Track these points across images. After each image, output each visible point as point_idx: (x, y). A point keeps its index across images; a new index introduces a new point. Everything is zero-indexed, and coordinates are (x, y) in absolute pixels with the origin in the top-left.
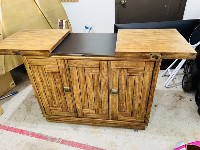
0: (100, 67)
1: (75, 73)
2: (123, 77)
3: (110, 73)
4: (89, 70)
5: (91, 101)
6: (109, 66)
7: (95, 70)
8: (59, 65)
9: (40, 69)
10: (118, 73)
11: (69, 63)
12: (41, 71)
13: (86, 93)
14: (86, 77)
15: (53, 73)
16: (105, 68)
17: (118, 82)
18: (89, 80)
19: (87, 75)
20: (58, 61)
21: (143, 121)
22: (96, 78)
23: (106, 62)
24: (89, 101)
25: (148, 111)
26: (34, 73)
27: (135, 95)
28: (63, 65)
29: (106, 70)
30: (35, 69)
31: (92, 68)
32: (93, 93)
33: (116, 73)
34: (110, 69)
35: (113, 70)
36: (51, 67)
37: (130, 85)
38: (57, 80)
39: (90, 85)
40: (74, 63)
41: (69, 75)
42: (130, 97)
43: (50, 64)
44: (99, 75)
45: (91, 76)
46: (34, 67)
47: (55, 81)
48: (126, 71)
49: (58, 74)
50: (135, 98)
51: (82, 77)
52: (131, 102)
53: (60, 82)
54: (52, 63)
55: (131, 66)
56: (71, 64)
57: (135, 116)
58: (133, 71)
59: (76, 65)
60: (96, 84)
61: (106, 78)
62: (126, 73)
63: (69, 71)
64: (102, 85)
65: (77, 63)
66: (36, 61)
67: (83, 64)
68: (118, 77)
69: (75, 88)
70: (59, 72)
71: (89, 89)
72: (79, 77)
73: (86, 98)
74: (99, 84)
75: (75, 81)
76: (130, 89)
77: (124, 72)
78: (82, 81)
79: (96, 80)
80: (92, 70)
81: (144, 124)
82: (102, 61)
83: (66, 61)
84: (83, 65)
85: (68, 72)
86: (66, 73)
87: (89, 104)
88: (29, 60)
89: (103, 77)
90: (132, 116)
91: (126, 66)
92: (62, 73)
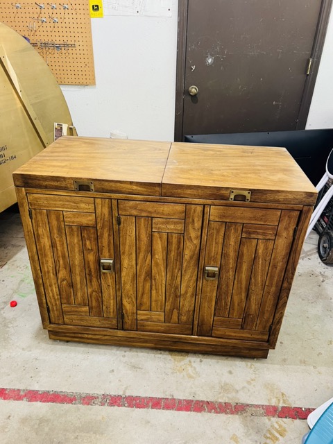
0: (186, 218)
1: (130, 231)
2: (232, 241)
3: (205, 231)
4: (163, 223)
5: (157, 293)
6: (206, 216)
7: (175, 223)
8: (99, 211)
9: (53, 217)
10: (222, 233)
11: (121, 206)
12: (54, 223)
13: (149, 275)
14: (154, 239)
15: (82, 228)
16: (196, 219)
17: (220, 251)
18: (159, 246)
19: (156, 234)
20: (98, 201)
21: (266, 337)
22: (174, 240)
23: (199, 209)
24: (154, 292)
25: (277, 316)
26: (38, 226)
27: (253, 280)
28: (106, 211)
29: (198, 224)
30: (42, 218)
31: (168, 219)
32: (163, 274)
33: (218, 232)
34: (206, 222)
35: (214, 225)
36: (79, 214)
37: (245, 258)
38: (88, 243)
39: (159, 256)
40: (130, 207)
41: (116, 235)
42: (244, 286)
43: (78, 208)
44: (182, 235)
45: (165, 236)
46: (41, 213)
47: (84, 245)
48: (240, 228)
49: (92, 231)
50: (253, 287)
51: (144, 237)
52: (244, 295)
53: (95, 248)
54: (83, 205)
55: (251, 219)
56: (125, 210)
57: (248, 327)
58: (255, 228)
59: (135, 212)
60: (173, 254)
61: (196, 242)
62: (239, 232)
63: (119, 223)
64: (187, 257)
65: (139, 207)
66: (46, 199)
67: (150, 209)
68: (221, 240)
69: (125, 263)
70: (95, 227)
71: (157, 265)
72: (138, 238)
73: (148, 285)
74: (180, 255)
75: (127, 247)
76: (245, 267)
77: (236, 230)
78: (143, 247)
79: (174, 246)
80: (168, 223)
81: (266, 344)
82: (193, 206)
83: (114, 202)
84: (150, 212)
85: (116, 227)
86: (111, 229)
87: (154, 298)
88: (31, 197)
89: (190, 239)
90: (242, 328)
91: (241, 218)
92: (103, 228)
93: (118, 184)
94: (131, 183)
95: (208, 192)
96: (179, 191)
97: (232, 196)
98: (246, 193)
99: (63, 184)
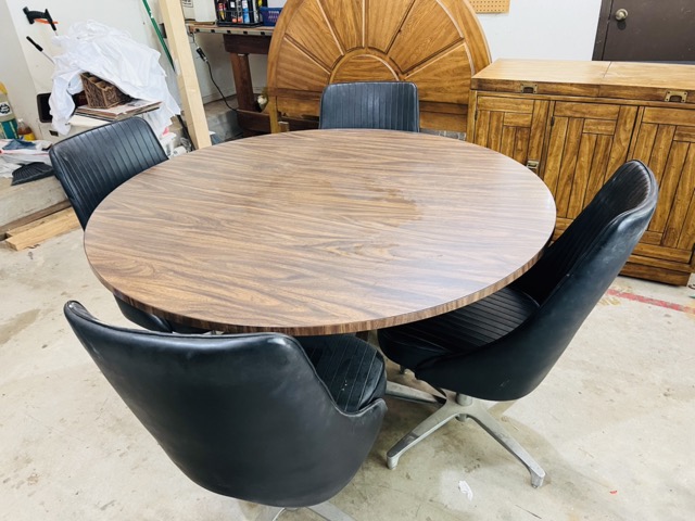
0: (618, 120)
1: (561, 131)
2: (663, 144)
3: (636, 132)
4: (594, 124)
5: (576, 198)
6: (639, 117)
7: (607, 124)
8: (536, 112)
9: (495, 118)
10: (653, 136)
11: (557, 107)
12: (494, 123)
13: (572, 179)
14: (583, 140)
15: (518, 128)
16: (628, 120)
17: (649, 155)
18: (586, 148)
19: (585, 136)
20: (538, 102)
21: (688, 258)
22: (603, 142)
23: (634, 109)
24: (573, 197)
26: (479, 126)
27: (680, 188)
28: (543, 112)
29: (629, 126)
30: (485, 119)
31: (600, 120)
32: (586, 178)
33: (649, 133)
34: (638, 123)
35: (645, 126)
36: (518, 115)
37: (674, 163)
38: (520, 143)
39: (585, 159)
40: (566, 109)
41: (548, 135)
42: (669, 194)
43: (518, 109)
44: (612, 137)
45: (594, 137)
46: (485, 114)
47: (515, 145)
48: (672, 131)
49: (526, 131)
50: (679, 196)
51: (573, 139)
52: (668, 205)
53: (525, 148)
54: (523, 107)
55: (684, 121)
56: (561, 111)
57: (669, 244)
58: (689, 131)
59: (569, 113)
60: (599, 157)
61: (625, 144)
62: (672, 134)
63: (552, 124)
64: (613, 160)
65: (574, 108)
66: (493, 101)
67: (584, 110)
68: (651, 143)
69: (550, 165)
70: (529, 128)
71: (581, 167)
72: (567, 139)
73: (569, 189)
74: (607, 157)
75: (555, 148)
76: (673, 172)
77: (668, 132)
78: (571, 149)
79: (602, 148)
80: (599, 124)
81: (687, 266)
82: (627, 107)
83: (552, 103)
84: (584, 113)
85: (548, 128)
86: (544, 129)
87: (571, 204)
88: (480, 99)
89: (619, 141)
90: (661, 245)
91: (675, 120)
92: (536, 129)
93: (560, 86)
94: (572, 84)
95: (645, 92)
96: (617, 92)
97: (668, 97)
98: (682, 94)
99: (511, 87)
